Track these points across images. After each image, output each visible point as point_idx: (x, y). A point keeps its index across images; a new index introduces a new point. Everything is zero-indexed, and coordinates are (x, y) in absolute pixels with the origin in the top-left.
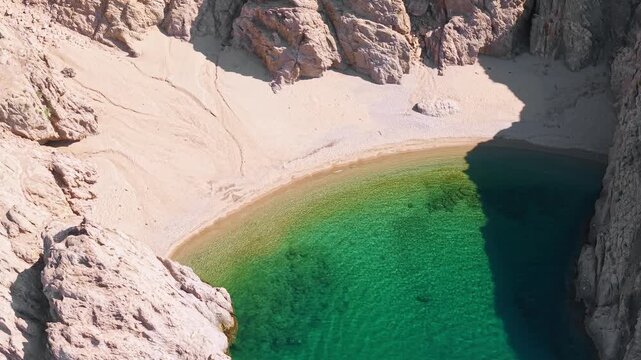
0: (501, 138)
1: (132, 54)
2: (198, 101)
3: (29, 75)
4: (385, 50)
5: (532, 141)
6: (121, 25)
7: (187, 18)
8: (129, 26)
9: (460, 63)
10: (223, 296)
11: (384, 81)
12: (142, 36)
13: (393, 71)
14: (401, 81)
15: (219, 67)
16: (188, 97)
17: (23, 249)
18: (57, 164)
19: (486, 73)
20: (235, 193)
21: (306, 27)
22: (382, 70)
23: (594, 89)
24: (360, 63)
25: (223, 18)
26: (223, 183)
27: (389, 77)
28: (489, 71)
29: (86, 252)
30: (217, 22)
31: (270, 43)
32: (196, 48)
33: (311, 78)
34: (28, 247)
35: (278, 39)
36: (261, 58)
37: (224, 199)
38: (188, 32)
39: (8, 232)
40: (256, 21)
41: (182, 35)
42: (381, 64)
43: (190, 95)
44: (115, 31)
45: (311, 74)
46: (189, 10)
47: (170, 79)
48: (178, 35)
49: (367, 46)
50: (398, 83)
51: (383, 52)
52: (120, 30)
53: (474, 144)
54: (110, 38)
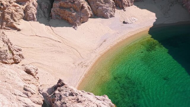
0: (156, 24)
1: (19, 30)
2: (51, 39)
3: (2, 39)
4: (107, 6)
5: (165, 23)
6: (12, 21)
7: (34, 13)
8: (15, 20)
9: (129, 6)
10: (107, 97)
11: (109, 17)
12: (19, 23)
13: (111, 13)
14: (115, 16)
15: (51, 27)
16: (47, 39)
17: (37, 100)
18: (27, 68)
19: (138, 7)
20: (84, 64)
21: (82, 3)
22: (108, 13)
23: (173, 3)
24: (99, 13)
25: (46, 10)
26: (78, 62)
27: (110, 15)
28: (138, 6)
29: (71, 90)
30: (44, 12)
31: (70, 13)
32: (40, 23)
33: (84, 22)
34: (38, 99)
35: (73, 11)
36: (65, 20)
37: (82, 67)
38: (36, 18)
39: (28, 96)
40: (61, 7)
41: (33, 19)
42: (107, 11)
43: (48, 38)
44: (10, 23)
45: (85, 21)
46: (33, 10)
47: (37, 35)
48: (32, 20)
49: (101, 6)
50: (114, 17)
51: (107, 7)
52: (12, 23)
53: (149, 29)
54: (8, 27)
